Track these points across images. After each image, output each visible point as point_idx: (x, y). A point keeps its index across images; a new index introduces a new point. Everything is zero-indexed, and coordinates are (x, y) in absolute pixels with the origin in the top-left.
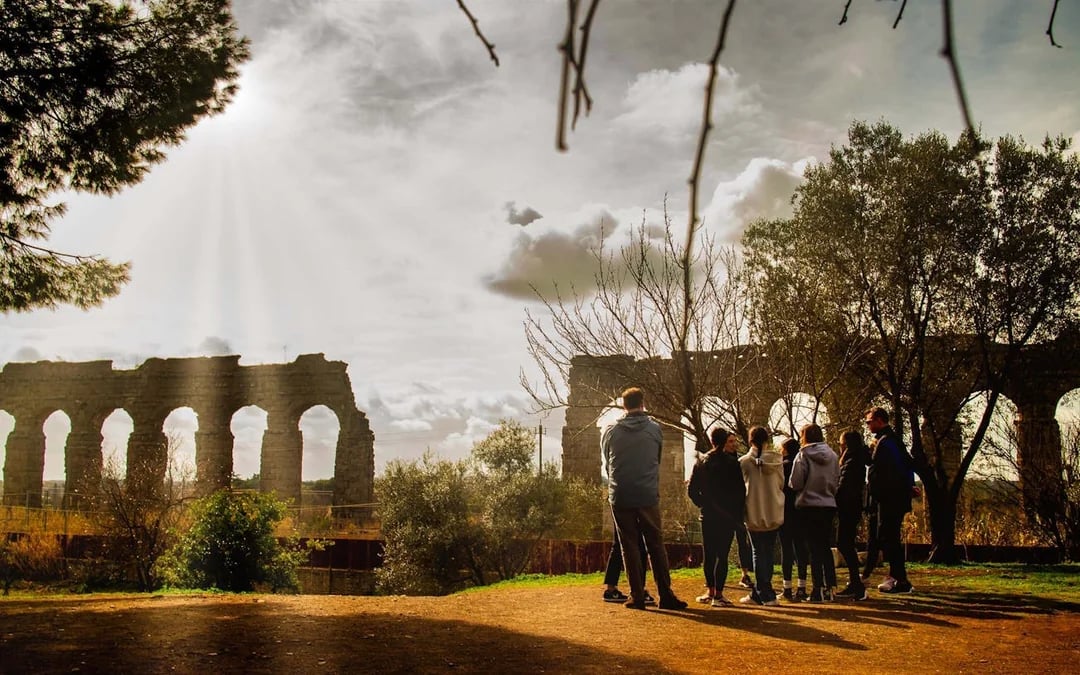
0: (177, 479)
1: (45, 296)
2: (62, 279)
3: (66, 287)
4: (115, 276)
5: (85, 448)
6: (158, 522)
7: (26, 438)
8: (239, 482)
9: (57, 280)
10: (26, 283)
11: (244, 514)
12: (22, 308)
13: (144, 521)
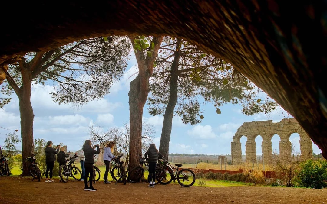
0: (295, 155)
1: (258, 111)
2: (262, 107)
3: (262, 109)
4: (275, 105)
5: (267, 146)
6: (291, 168)
7: (251, 143)
8: (315, 155)
9: (260, 107)
10: (253, 108)
11: (317, 166)
12: (252, 115)
13: (287, 168)
